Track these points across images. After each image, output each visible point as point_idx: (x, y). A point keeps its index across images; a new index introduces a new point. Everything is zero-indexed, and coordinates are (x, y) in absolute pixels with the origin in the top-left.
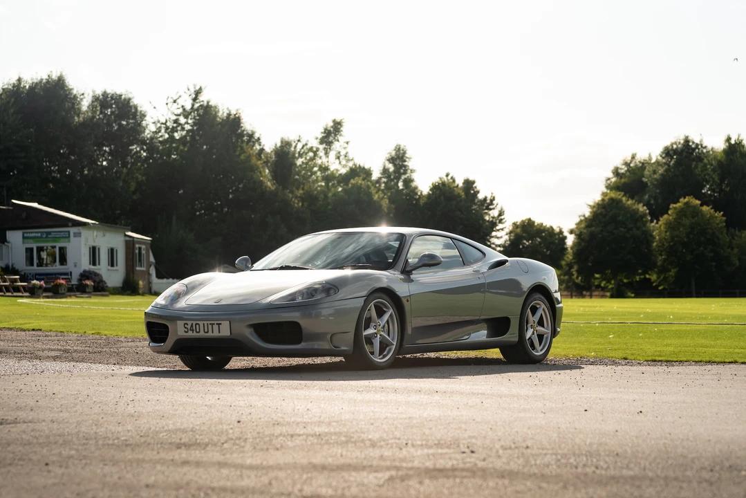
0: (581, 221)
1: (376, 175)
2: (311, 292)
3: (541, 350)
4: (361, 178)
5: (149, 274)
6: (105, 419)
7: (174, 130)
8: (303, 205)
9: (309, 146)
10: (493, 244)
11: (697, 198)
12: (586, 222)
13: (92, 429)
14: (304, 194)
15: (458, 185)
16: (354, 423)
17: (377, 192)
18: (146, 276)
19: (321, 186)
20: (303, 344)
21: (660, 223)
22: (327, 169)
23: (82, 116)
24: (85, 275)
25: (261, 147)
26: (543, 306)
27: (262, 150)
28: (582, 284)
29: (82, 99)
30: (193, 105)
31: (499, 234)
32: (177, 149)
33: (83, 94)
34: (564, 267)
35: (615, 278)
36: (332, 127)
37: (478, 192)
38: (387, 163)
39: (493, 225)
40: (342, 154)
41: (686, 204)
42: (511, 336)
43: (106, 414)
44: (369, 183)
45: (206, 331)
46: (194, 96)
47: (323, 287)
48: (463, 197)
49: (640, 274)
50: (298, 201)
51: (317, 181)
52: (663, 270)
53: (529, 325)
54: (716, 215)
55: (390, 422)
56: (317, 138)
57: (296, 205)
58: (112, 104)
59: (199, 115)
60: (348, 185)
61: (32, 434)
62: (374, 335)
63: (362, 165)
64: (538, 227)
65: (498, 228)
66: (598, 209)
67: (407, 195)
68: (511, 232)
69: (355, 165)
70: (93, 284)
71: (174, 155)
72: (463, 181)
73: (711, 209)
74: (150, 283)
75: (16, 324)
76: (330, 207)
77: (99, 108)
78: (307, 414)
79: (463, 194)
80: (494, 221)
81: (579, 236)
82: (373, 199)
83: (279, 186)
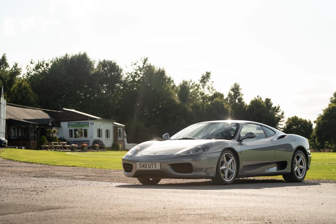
0: (319, 117)
1: (225, 97)
2: (196, 149)
3: (301, 176)
4: (219, 98)
5: (124, 141)
6: (105, 206)
7: (135, 77)
8: (193, 110)
9: (195, 84)
10: (279, 128)
12: (322, 117)
13: (99, 211)
14: (193, 105)
15: (263, 101)
16: (216, 209)
17: (226, 104)
18: (123, 142)
19: (201, 102)
20: (193, 173)
22: (203, 94)
23: (94, 71)
24: (96, 142)
25: (174, 84)
26: (302, 156)
27: (174, 86)
28: (320, 146)
29: (94, 63)
30: (143, 66)
31: (282, 123)
32: (136, 85)
33: (95, 61)
34: (312, 138)
36: (206, 75)
37: (272, 104)
38: (231, 91)
39: (279, 119)
40: (210, 87)
42: (288, 170)
43: (105, 204)
44: (222, 100)
45: (150, 167)
46: (144, 62)
47: (202, 147)
50: (191, 108)
51: (199, 99)
53: (296, 165)
55: (233, 209)
56: (199, 80)
57: (190, 110)
58: (107, 65)
59: (146, 70)
60: (213, 101)
61: (72, 213)
62: (225, 169)
63: (219, 92)
64: (300, 120)
65: (281, 120)
66: (327, 111)
67: (240, 105)
68: (287, 122)
69: (216, 92)
70: (99, 146)
71: (135, 88)
72: (265, 99)
74: (124, 145)
75: (65, 164)
76: (205, 111)
77: (101, 67)
78: (195, 205)
79: (265, 105)
80: (280, 117)
81: (319, 124)
82: (224, 107)
83: (182, 101)
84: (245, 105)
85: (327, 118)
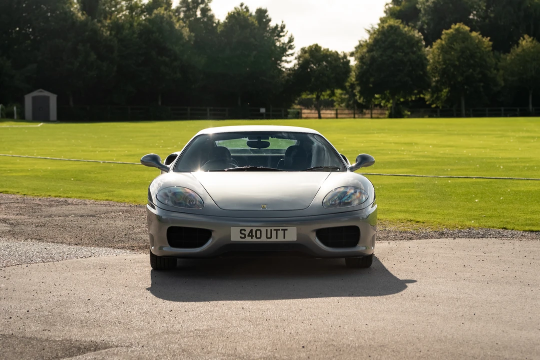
0: (360, 46)
1: (175, 5)
4: (163, 8)
8: (111, 34)
10: (283, 67)
11: (467, 24)
12: (367, 46)
14: (111, 23)
15: (251, 15)
19: (125, 15)
21: (434, 47)
28: (364, 104)
31: (288, 59)
34: (348, 88)
35: (393, 98)
37: (270, 20)
39: (284, 50)
41: (457, 30)
48: (256, 25)
49: (415, 94)
50: (106, 30)
51: (121, 10)
52: (437, 90)
54: (484, 40)
57: (104, 34)
60: (151, 15)
64: (325, 52)
65: (288, 53)
66: (378, 35)
67: (205, 23)
68: (299, 58)
72: (256, 10)
73: (480, 34)
76: (135, 36)
79: (256, 23)
80: (284, 46)
81: (361, 59)
82: (174, 28)
83: (89, 16)
84: (217, 23)
85: (378, 47)
